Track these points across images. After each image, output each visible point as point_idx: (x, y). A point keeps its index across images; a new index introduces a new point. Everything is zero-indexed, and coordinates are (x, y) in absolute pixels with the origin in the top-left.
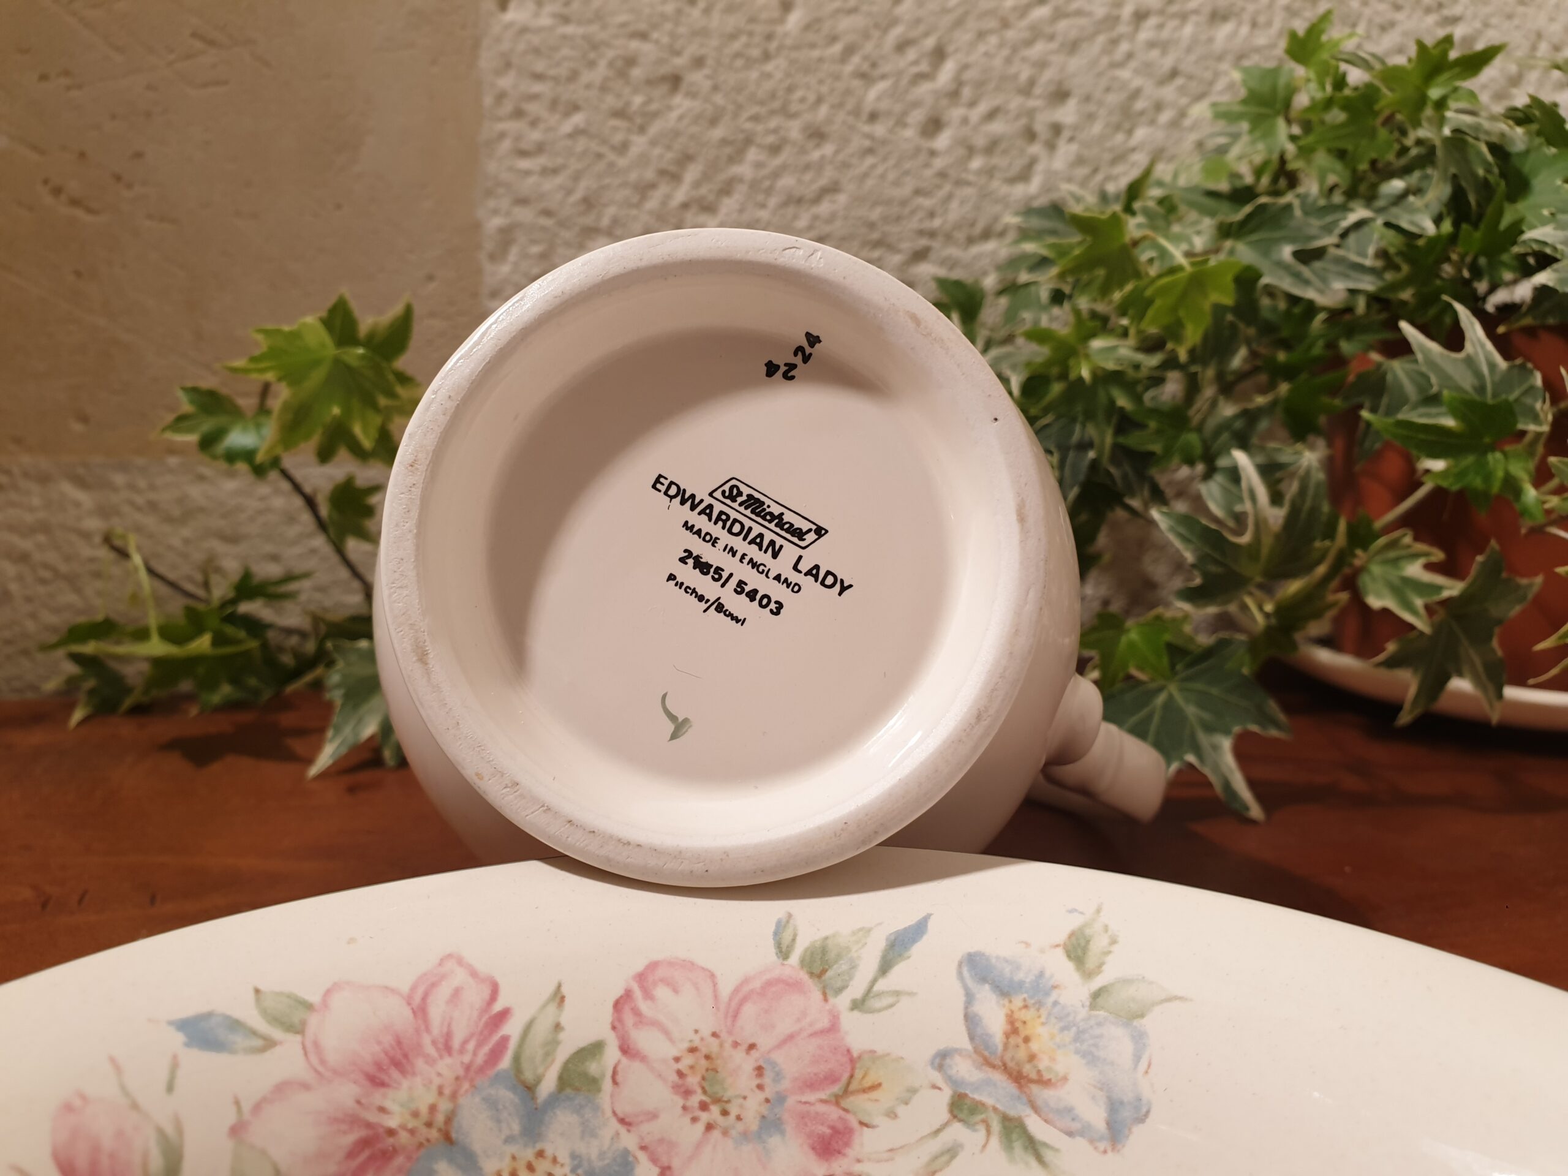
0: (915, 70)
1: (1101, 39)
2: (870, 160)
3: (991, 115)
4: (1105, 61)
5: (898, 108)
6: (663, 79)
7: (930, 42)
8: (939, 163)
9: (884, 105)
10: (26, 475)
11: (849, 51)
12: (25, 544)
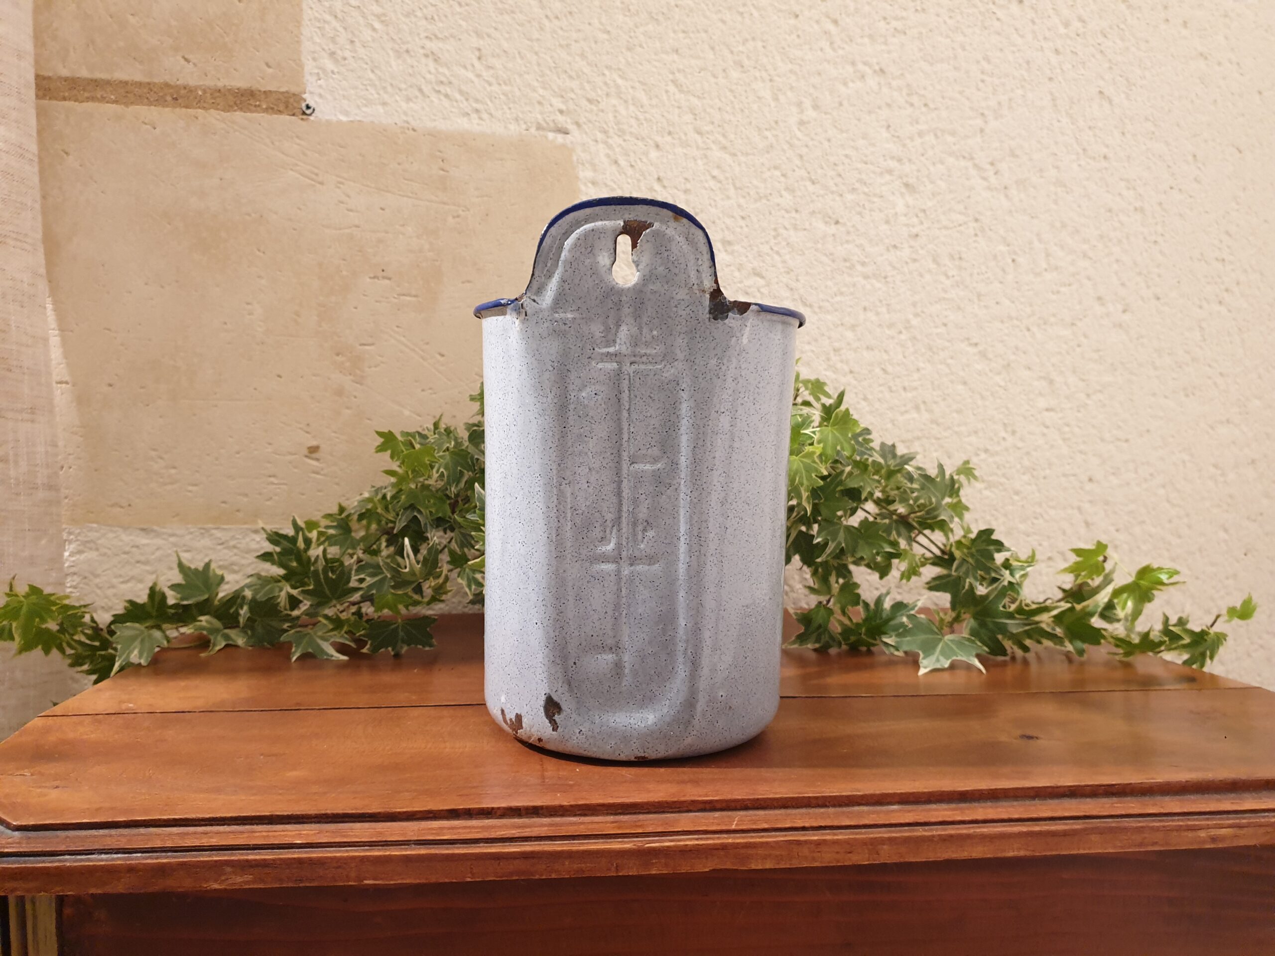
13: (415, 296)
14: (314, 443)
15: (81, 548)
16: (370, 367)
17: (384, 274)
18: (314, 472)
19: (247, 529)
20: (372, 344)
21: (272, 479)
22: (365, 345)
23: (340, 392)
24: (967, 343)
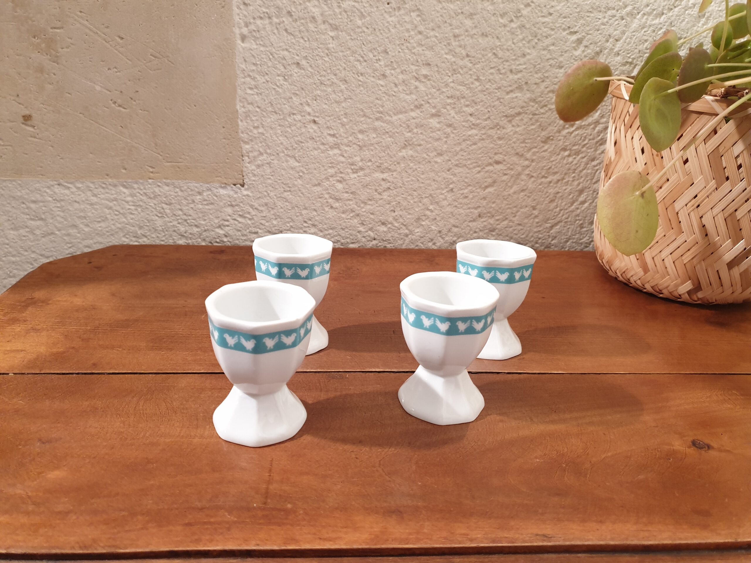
6: (294, 63)
10: (110, 184)
12: (111, 204)
14: (27, 112)
16: (62, 48)
18: (31, 137)
20: (62, 28)
22: (55, 28)
23: (41, 70)
24: (567, 32)
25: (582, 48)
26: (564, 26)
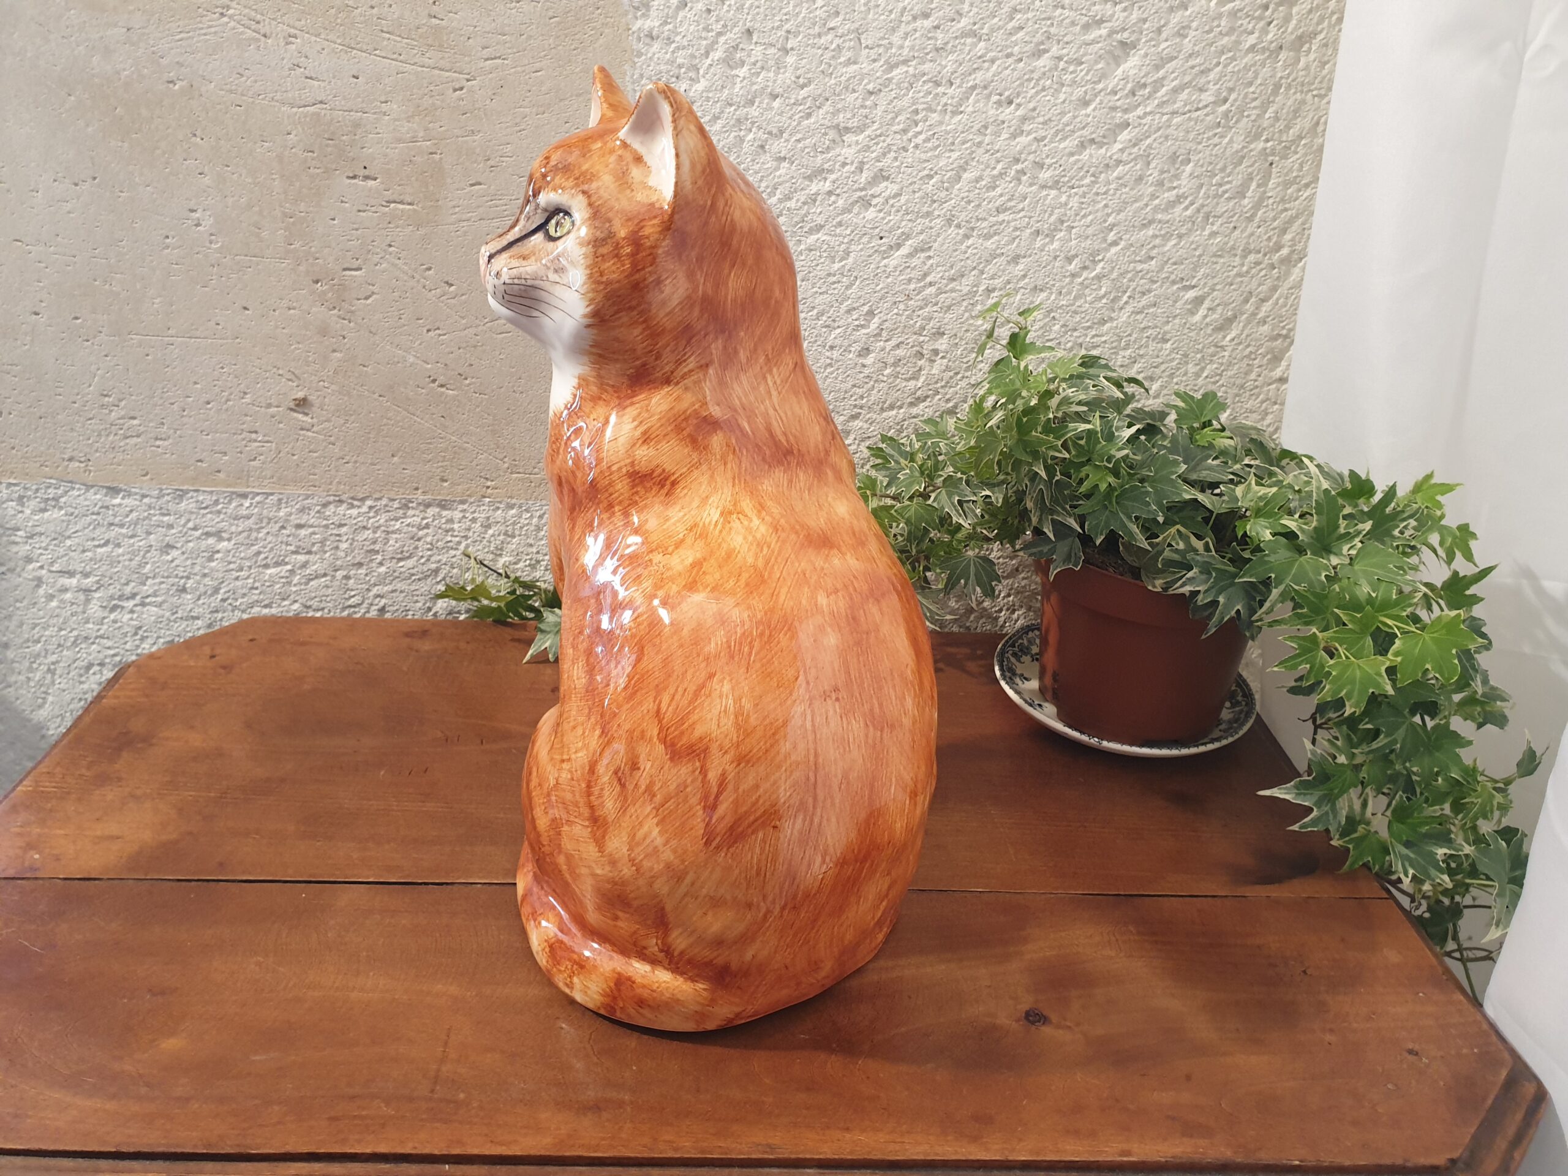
0: (857, 323)
1: (965, 304)
2: (829, 370)
3: (898, 346)
4: (967, 315)
5: (846, 343)
7: (866, 308)
8: (867, 371)
9: (838, 342)
11: (821, 314)
13: (410, 204)
14: (300, 395)
15: (42, 505)
16: (359, 300)
17: (366, 172)
18: (302, 429)
19: (233, 493)
20: (361, 269)
21: (254, 436)
22: (349, 269)
23: (324, 331)
24: (1180, 286)
25: (1202, 311)
26: (1173, 277)
